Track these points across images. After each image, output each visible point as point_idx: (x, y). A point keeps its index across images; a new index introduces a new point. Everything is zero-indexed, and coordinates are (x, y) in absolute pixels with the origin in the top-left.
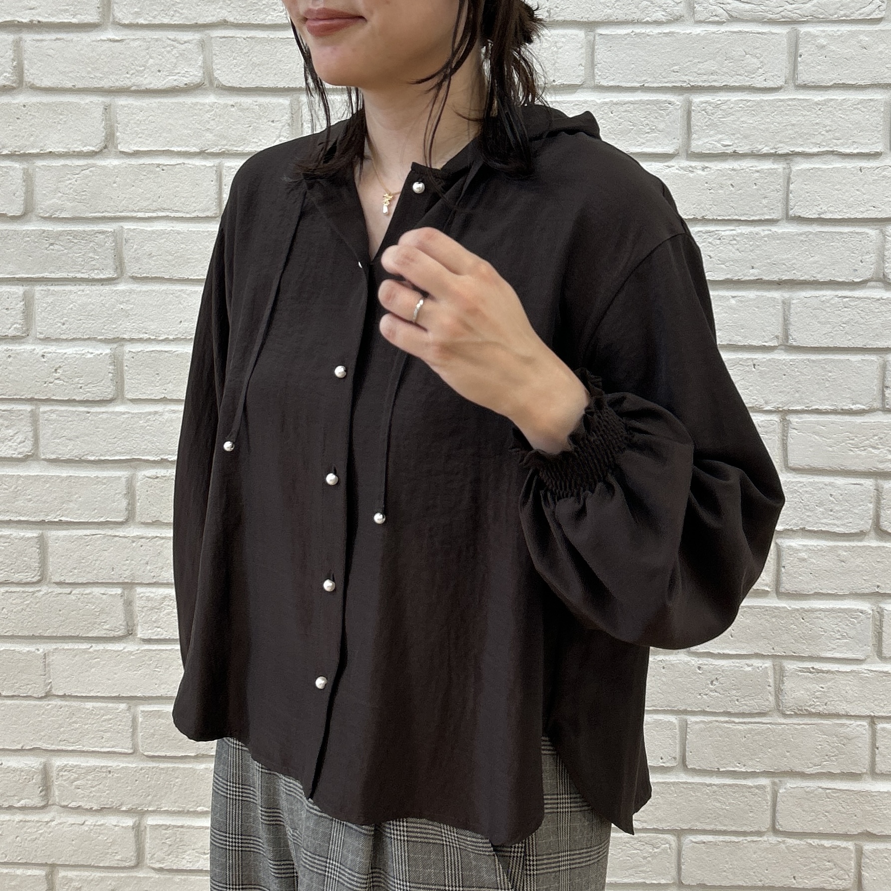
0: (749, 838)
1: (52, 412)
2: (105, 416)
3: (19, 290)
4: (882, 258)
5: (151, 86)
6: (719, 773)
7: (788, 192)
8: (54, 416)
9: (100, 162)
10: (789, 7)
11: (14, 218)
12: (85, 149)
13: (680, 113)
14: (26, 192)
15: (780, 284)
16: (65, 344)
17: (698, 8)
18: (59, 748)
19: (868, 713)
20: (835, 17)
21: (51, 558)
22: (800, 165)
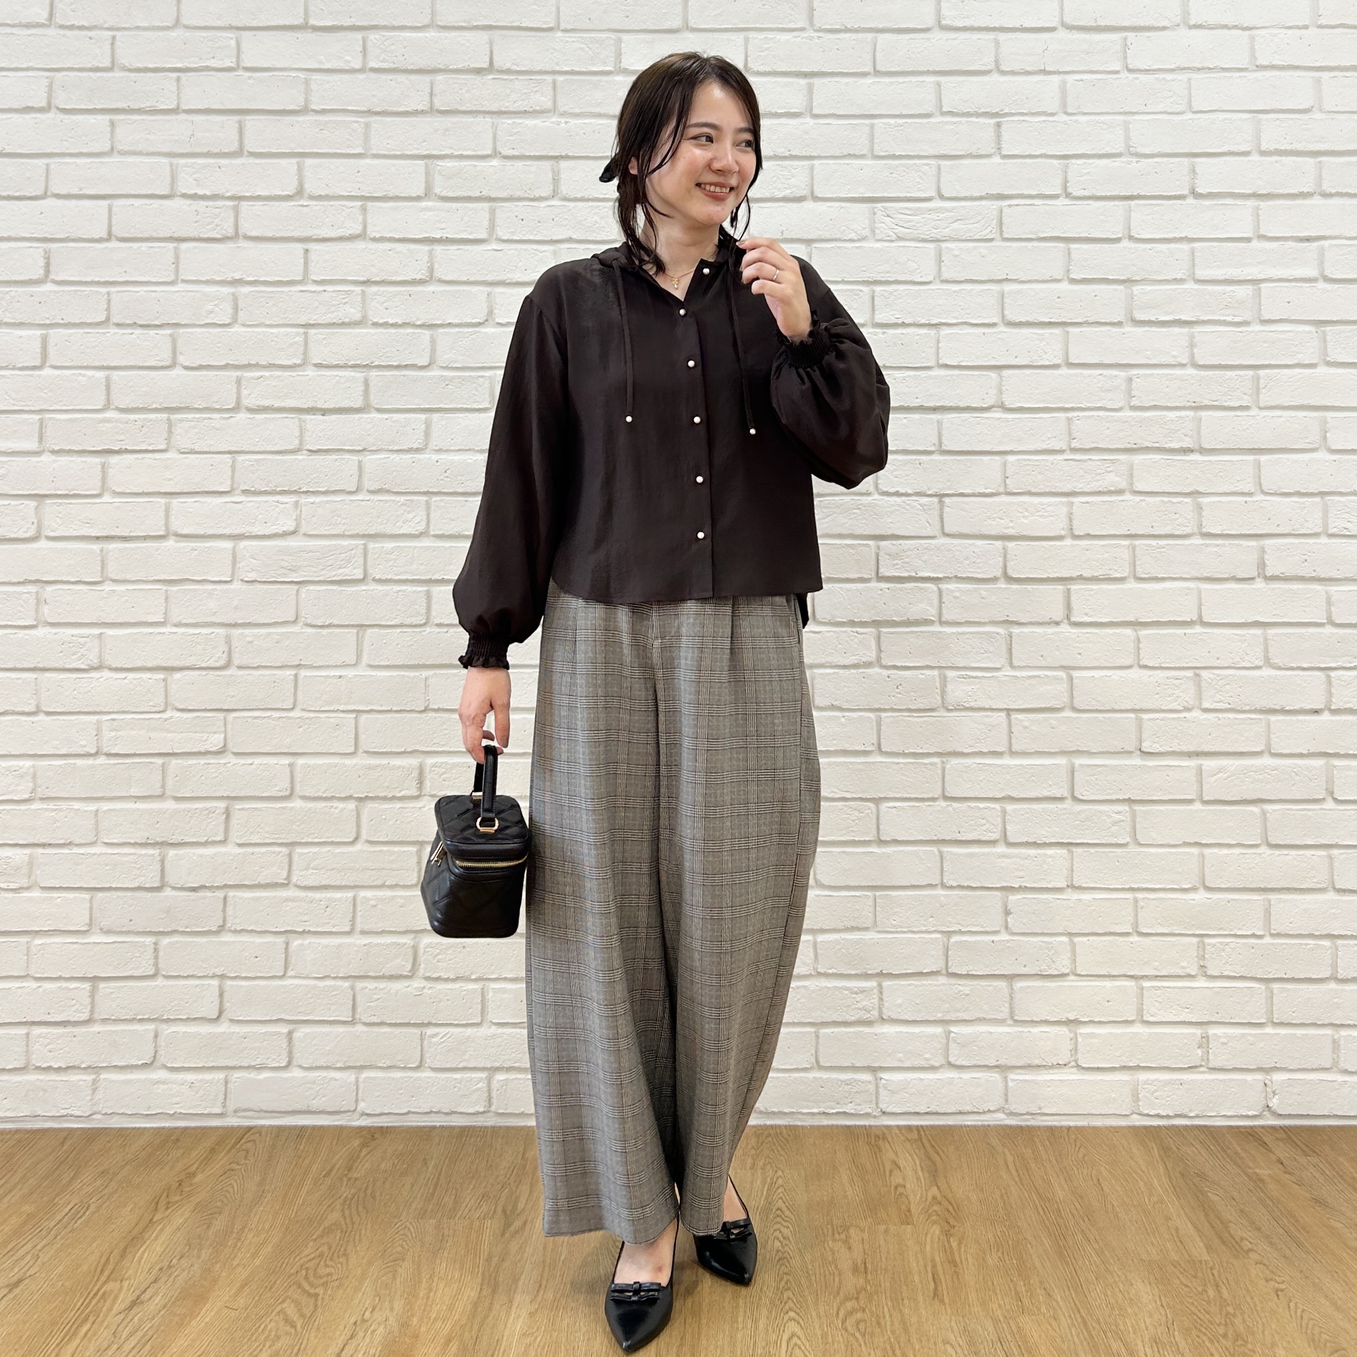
0: (927, 804)
3: (423, 416)
4: (1000, 392)
7: (938, 348)
8: (442, 504)
9: (481, 329)
10: (935, 231)
11: (422, 368)
12: (474, 321)
13: (867, 298)
14: (432, 350)
15: (935, 409)
16: (452, 453)
17: (877, 231)
18: (433, 749)
19: (1005, 706)
20: (964, 238)
21: (434, 607)
22: (945, 331)
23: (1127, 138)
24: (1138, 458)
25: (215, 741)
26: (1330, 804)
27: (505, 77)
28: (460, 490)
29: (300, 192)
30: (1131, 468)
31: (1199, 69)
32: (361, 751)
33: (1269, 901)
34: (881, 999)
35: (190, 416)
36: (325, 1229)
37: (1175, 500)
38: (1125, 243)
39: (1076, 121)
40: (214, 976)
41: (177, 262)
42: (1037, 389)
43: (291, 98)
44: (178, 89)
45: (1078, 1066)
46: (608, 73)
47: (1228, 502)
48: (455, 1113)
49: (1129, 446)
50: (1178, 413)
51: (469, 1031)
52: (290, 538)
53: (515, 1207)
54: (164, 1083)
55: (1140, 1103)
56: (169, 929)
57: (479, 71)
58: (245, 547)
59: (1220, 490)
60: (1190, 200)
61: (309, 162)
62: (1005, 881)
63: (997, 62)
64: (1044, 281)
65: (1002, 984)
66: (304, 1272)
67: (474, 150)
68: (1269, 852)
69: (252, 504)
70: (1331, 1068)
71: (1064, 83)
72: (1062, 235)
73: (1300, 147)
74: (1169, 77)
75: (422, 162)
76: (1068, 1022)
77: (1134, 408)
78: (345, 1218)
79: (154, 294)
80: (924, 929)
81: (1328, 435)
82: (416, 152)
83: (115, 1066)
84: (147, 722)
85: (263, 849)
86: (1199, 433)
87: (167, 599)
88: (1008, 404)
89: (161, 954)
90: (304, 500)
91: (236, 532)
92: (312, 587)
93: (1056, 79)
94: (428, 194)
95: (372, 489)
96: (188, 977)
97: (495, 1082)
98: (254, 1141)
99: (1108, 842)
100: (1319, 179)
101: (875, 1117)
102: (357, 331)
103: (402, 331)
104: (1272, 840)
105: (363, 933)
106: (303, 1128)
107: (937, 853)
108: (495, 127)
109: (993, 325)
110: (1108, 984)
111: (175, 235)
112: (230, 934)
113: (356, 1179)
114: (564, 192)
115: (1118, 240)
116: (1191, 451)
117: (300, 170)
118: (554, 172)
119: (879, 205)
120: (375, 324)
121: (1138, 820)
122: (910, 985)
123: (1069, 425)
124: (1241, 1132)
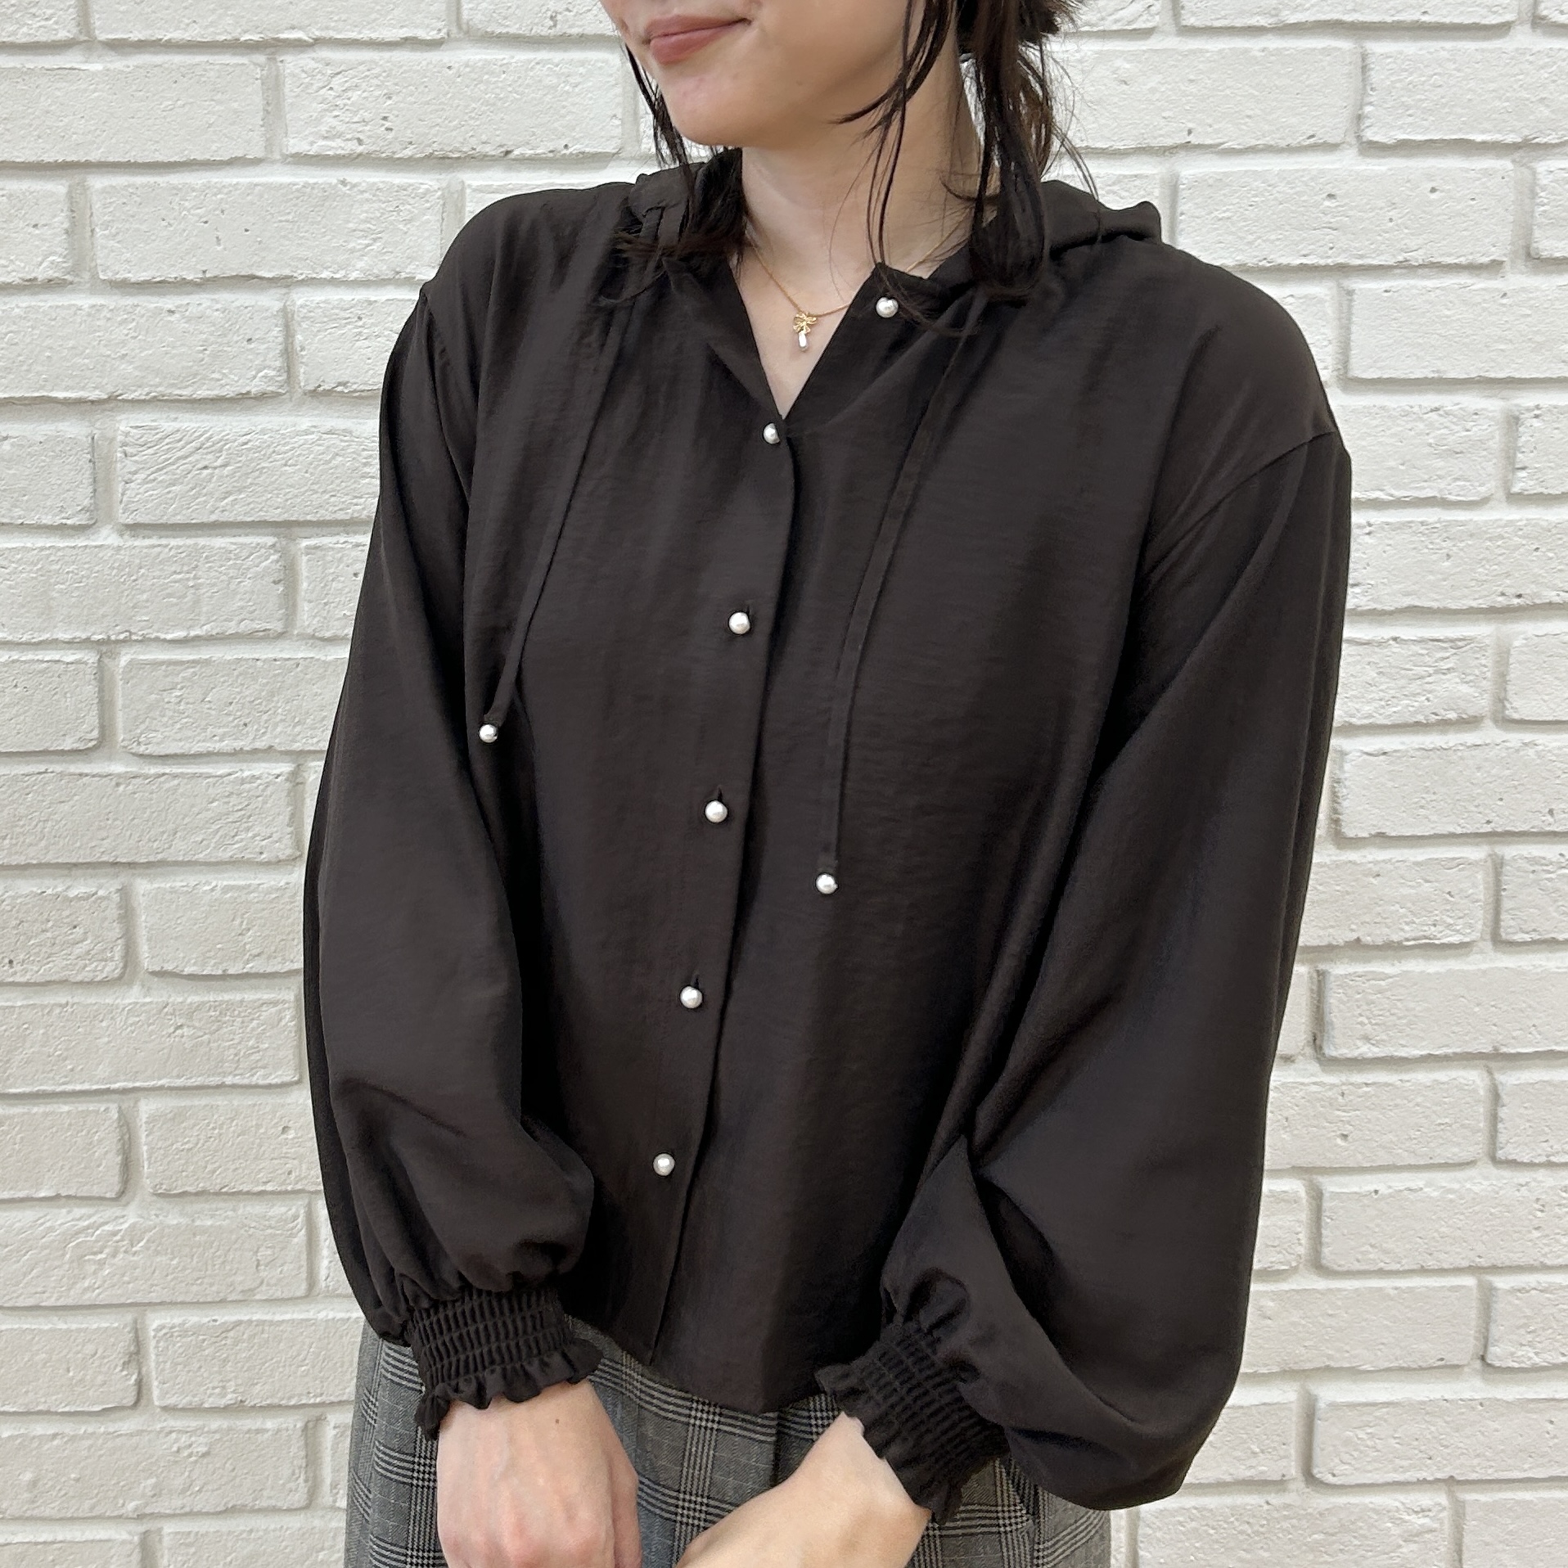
24: (1524, 633)
30: (1503, 654)
38: (1523, 39)
49: (1501, 601)
64: (1290, 150)
72: (1348, 18)
77: (1517, 499)
115: (1502, 29)
121: (1470, 1524)
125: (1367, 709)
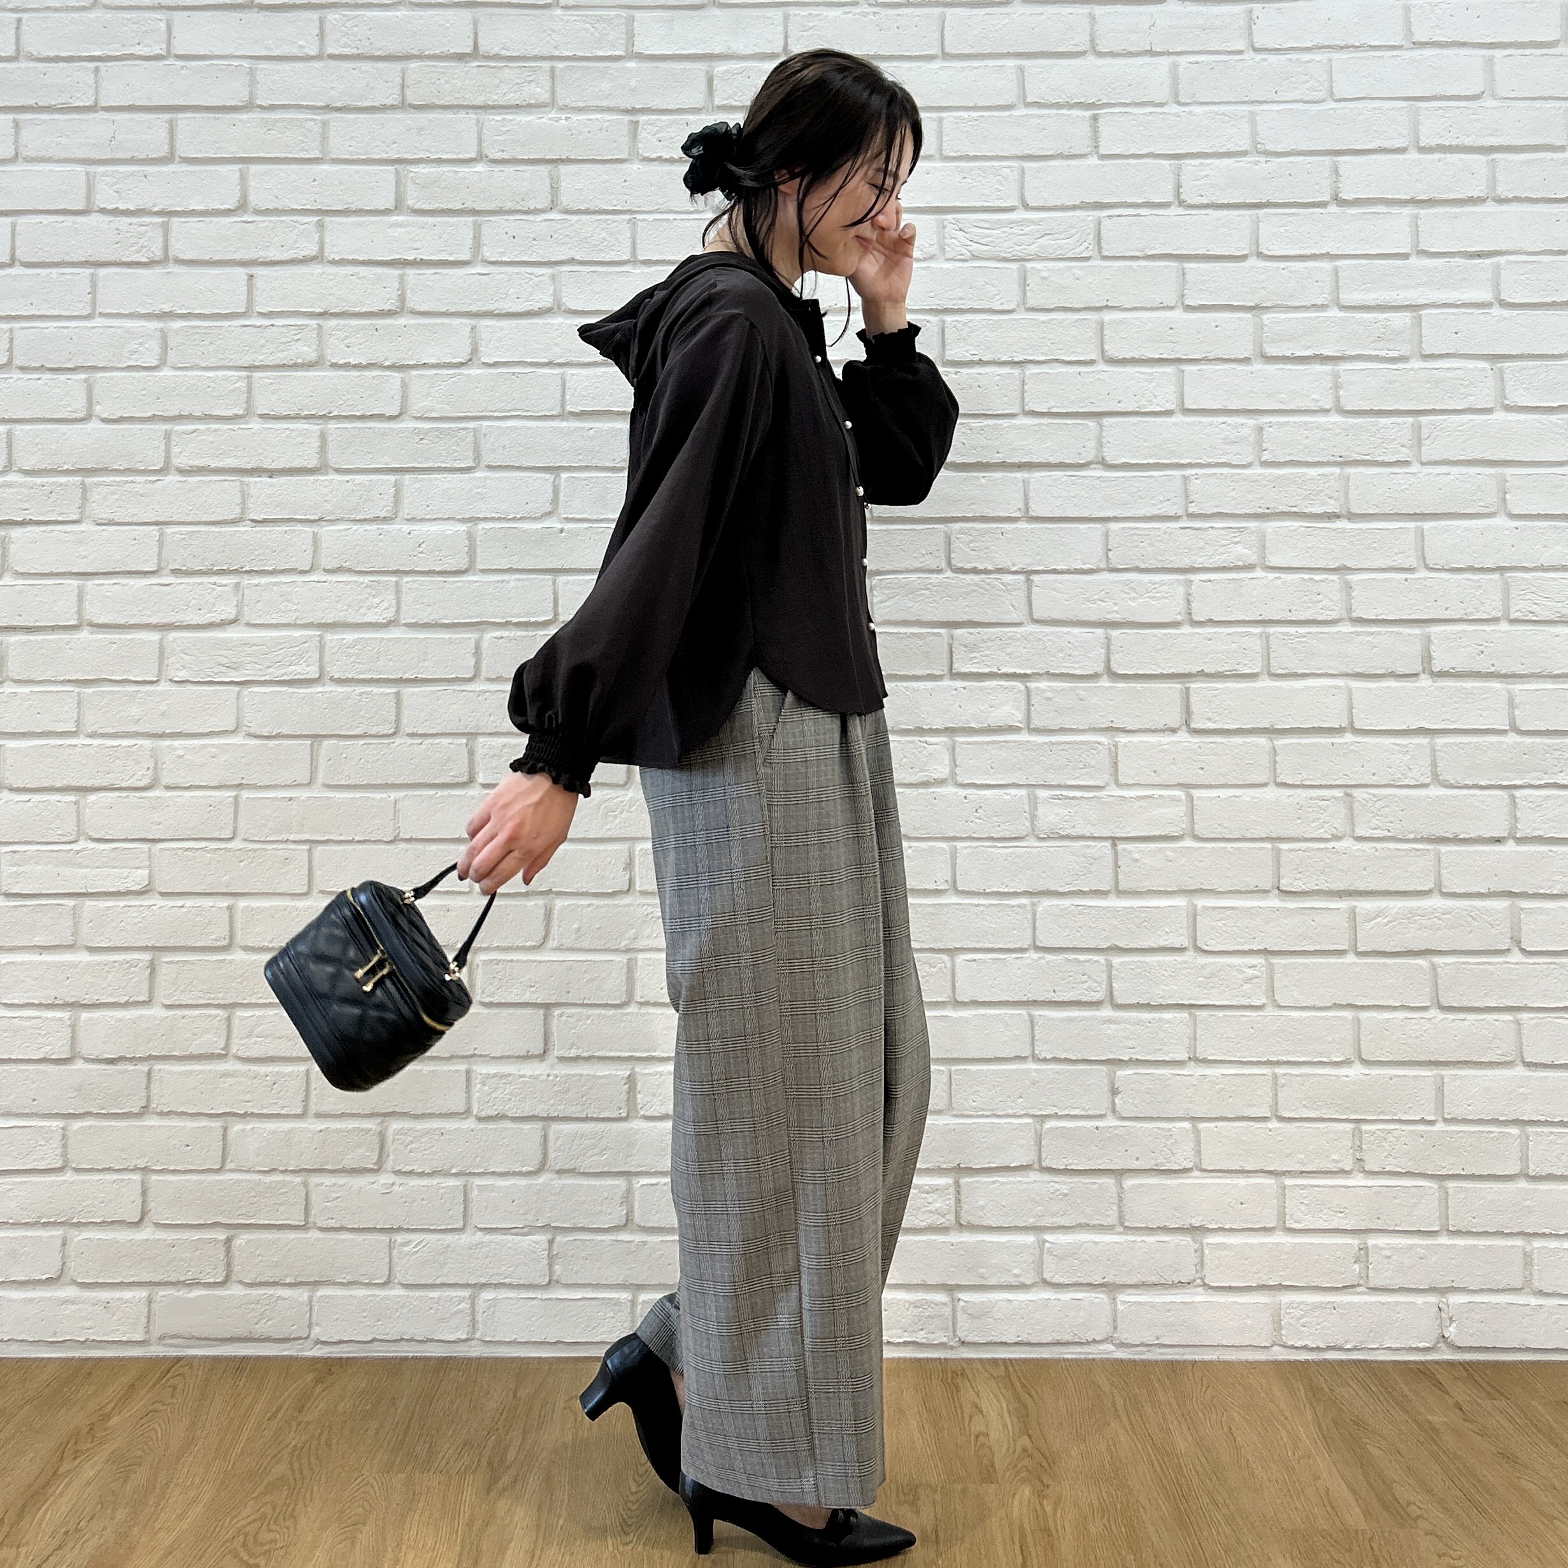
0: (1014, 956)
1: (415, 582)
2: (459, 584)
3: (392, 478)
4: (1100, 445)
5: (511, 310)
6: (985, 894)
7: (1023, 391)
8: (416, 586)
9: (465, 371)
10: (1018, 248)
11: (391, 418)
12: (454, 361)
13: (935, 330)
14: (403, 396)
15: (1020, 466)
16: (428, 524)
17: (947, 249)
19: (1110, 835)
20: (1053, 256)
21: (405, 712)
22: (1032, 370)
23: (1254, 133)
24: (1271, 526)
25: (139, 878)
26: (1516, 957)
27: (493, 64)
28: (437, 569)
29: (242, 206)
30: (1262, 536)
31: (1342, 48)
32: (315, 891)
33: (1442, 1077)
34: (958, 1201)
35: (109, 479)
36: (269, 1484)
37: (1317, 577)
38: (1253, 262)
39: (1190, 113)
40: (136, 1169)
41: (93, 292)
42: (1145, 441)
43: (232, 91)
44: (96, 82)
45: (1204, 1285)
46: (618, 58)
47: (1384, 580)
48: (432, 1340)
49: (1260, 511)
50: (1320, 470)
51: (449, 1238)
52: (230, 628)
53: (503, 1460)
54: (73, 1302)
55: (1283, 1332)
56: (81, 1111)
57: (460, 57)
58: (175, 640)
59: (1375, 565)
60: (1333, 209)
61: (254, 168)
62: (1111, 1052)
63: (1092, 41)
64: (1152, 309)
65: (1109, 1181)
66: (241, 1539)
67: (455, 153)
68: (1441, 1016)
69: (183, 586)
70: (1522, 1289)
71: (1175, 66)
72: (1174, 252)
73: (1468, 141)
74: (1306, 57)
75: (392, 168)
76: (1193, 1230)
77: (1265, 464)
78: (293, 1473)
79: (66, 331)
80: (1011, 1112)
81: (1508, 496)
82: (385, 156)
83: (13, 1282)
84: (55, 855)
85: (197, 1012)
86: (1347, 494)
87: (79, 703)
88: (1110, 460)
89: (71, 1141)
90: (246, 581)
91: (165, 621)
92: (255, 689)
93: (1165, 61)
94: (399, 206)
95: (329, 567)
96: (104, 1170)
97: (481, 1301)
98: (182, 1375)
99: (1240, 1003)
100: (1493, 181)
101: (952, 1348)
102: (312, 374)
103: (366, 373)
104: (1445, 1002)
105: (319, 1115)
106: (245, 1359)
107: (1027, 1018)
108: (480, 124)
109: (1092, 362)
110: (1241, 1181)
111: (91, 259)
112: (155, 1117)
113: (308, 1423)
114: (565, 203)
115: (1244, 258)
116: (1336, 516)
117: (243, 178)
118: (552, 179)
119: (949, 217)
120: (335, 366)
121: (1277, 976)
122: (994, 1182)
123: (1186, 484)
124: (1411, 1369)
125: (1200, 560)
